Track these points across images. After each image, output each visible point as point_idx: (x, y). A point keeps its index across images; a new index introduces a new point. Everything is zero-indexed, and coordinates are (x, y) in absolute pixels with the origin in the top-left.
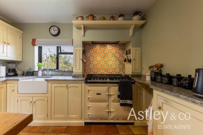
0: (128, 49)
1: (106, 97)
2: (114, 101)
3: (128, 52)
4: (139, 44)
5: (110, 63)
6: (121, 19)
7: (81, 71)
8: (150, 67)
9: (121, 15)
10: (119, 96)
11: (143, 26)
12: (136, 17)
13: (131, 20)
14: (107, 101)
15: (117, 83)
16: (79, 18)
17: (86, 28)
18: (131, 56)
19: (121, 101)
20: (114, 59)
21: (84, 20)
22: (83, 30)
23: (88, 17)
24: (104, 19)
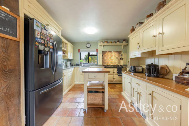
0: (121, 54)
1: (113, 73)
2: (115, 75)
3: (122, 55)
4: (126, 52)
5: (114, 60)
6: (118, 42)
7: (102, 63)
9: (118, 41)
10: (117, 73)
11: (127, 45)
12: (124, 42)
13: (122, 43)
14: (113, 75)
15: (117, 68)
16: (101, 42)
17: (104, 46)
18: (123, 57)
19: (118, 74)
20: (115, 58)
21: (103, 43)
22: (102, 47)
23: (105, 42)
24: (112, 43)
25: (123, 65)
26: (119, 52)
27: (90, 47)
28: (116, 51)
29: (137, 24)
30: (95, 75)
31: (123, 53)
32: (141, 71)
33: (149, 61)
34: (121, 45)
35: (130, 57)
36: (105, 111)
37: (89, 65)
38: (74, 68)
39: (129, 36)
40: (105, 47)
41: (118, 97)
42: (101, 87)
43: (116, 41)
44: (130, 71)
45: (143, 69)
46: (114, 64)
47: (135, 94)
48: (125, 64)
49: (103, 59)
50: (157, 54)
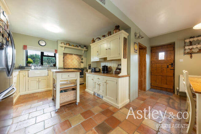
3: (82, 59)
4: (86, 57)
5: (75, 63)
6: (80, 47)
8: (88, 65)
9: (80, 46)
11: (87, 51)
12: (85, 48)
13: (83, 48)
16: (63, 43)
17: (65, 47)
18: (83, 61)
20: (76, 61)
21: (65, 44)
22: (63, 48)
23: (67, 43)
24: (74, 46)
25: (84, 68)
26: (80, 56)
27: (45, 46)
28: (77, 55)
29: (97, 38)
30: (68, 75)
31: (84, 57)
32: (98, 71)
33: (103, 64)
34: (82, 50)
35: (92, 61)
36: (77, 104)
37: (43, 68)
38: (18, 72)
39: (91, 45)
40: (66, 49)
41: (83, 94)
42: (73, 85)
43: (78, 45)
44: (92, 72)
45: (100, 70)
46: (75, 67)
47: (97, 86)
48: (85, 67)
49: (63, 61)
50: (108, 60)
